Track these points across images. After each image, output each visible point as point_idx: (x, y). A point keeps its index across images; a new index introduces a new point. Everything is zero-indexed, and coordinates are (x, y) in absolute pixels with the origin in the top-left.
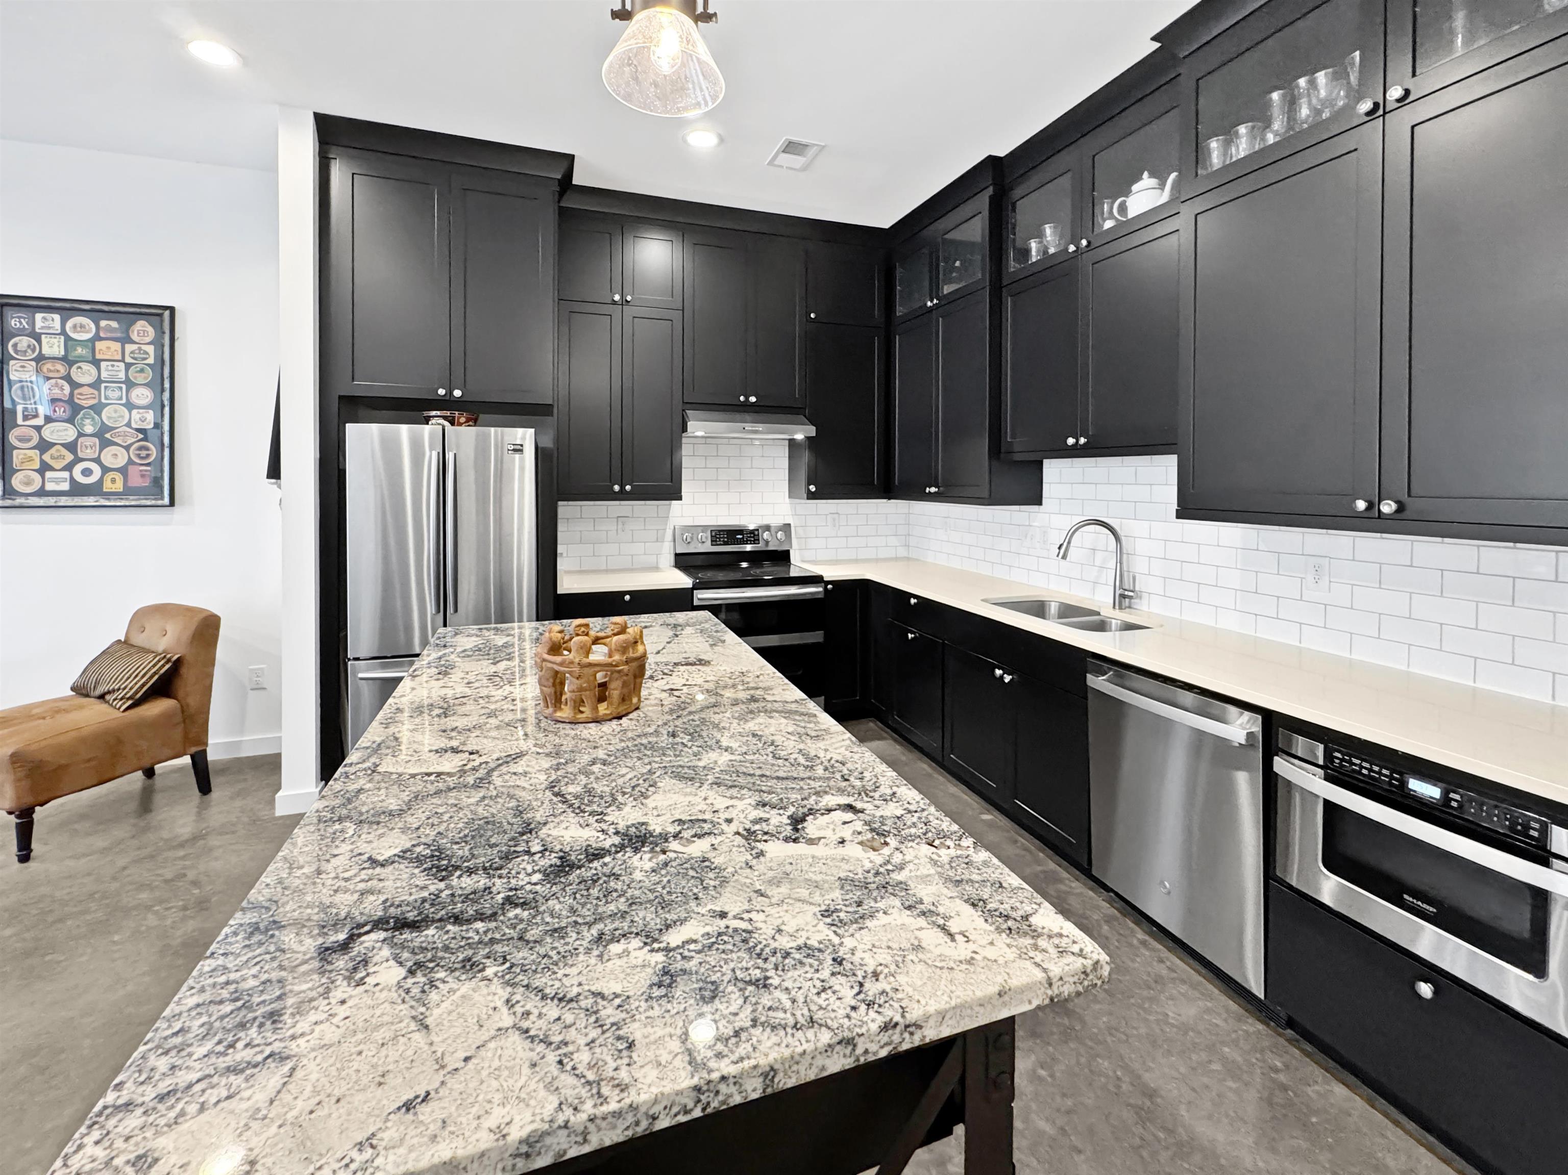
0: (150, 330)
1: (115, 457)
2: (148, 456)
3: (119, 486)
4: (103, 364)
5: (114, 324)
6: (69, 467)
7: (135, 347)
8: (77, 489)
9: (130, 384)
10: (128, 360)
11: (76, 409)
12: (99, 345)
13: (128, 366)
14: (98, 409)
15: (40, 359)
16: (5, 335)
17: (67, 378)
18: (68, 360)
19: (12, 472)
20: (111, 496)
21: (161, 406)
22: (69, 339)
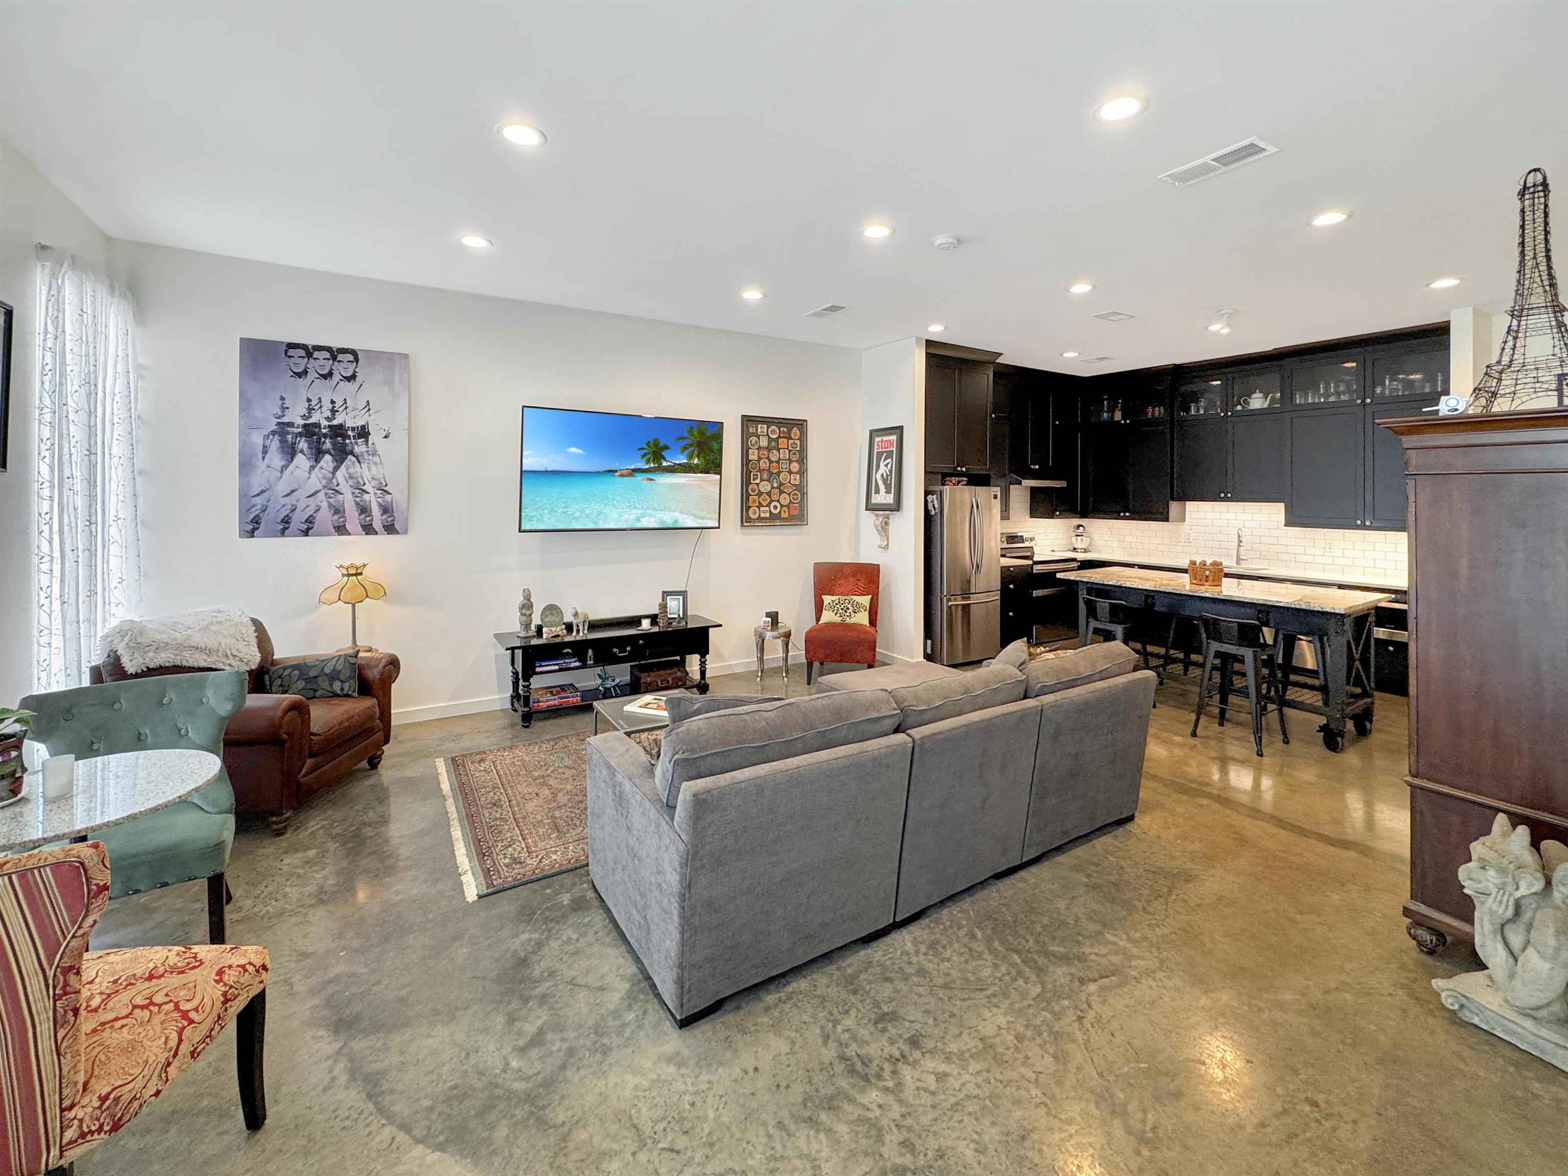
0: (799, 432)
1: (784, 499)
2: (797, 498)
3: (786, 515)
4: (781, 450)
5: (785, 430)
6: (768, 505)
7: (792, 441)
8: (773, 517)
9: (791, 461)
10: (790, 448)
11: (771, 474)
12: (780, 440)
13: (790, 451)
14: (779, 473)
15: (759, 448)
16: (745, 436)
17: (768, 458)
18: (769, 449)
19: (748, 508)
20: (784, 519)
21: (802, 472)
22: (769, 437)
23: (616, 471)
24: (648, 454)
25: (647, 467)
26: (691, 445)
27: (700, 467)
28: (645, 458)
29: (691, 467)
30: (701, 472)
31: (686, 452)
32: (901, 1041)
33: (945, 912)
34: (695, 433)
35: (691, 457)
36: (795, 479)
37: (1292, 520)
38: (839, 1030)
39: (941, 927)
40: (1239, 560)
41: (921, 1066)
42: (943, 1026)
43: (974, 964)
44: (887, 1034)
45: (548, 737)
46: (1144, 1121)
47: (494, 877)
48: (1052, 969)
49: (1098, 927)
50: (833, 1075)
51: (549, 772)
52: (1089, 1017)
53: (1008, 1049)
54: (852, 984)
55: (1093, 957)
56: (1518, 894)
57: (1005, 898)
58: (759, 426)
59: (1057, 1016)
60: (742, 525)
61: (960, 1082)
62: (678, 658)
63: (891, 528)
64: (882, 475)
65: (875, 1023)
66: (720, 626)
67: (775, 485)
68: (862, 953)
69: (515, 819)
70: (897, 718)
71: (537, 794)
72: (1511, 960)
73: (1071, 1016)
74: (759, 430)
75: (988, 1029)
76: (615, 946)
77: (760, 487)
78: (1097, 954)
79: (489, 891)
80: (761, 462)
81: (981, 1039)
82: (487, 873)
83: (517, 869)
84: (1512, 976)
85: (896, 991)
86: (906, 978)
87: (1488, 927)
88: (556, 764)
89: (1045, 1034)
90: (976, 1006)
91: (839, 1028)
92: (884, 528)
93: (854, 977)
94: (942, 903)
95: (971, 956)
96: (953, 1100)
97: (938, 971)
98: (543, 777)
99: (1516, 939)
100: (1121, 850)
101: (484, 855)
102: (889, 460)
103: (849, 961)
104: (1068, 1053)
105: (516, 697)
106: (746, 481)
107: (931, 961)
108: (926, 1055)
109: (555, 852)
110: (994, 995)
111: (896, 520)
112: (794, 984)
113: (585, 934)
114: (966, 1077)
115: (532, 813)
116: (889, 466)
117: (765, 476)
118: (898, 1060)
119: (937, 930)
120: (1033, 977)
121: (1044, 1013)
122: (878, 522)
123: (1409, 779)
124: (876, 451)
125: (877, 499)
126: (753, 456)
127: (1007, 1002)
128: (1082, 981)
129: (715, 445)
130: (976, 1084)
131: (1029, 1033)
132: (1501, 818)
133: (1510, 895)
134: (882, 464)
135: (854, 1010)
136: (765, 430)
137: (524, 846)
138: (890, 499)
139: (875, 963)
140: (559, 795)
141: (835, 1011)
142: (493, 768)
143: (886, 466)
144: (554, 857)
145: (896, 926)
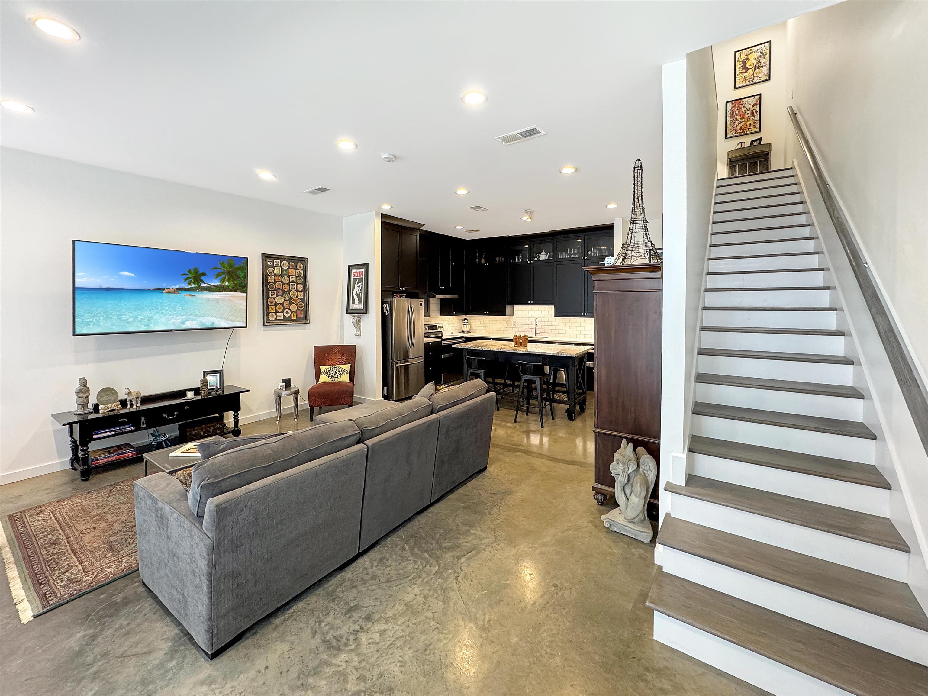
0: (302, 265)
1: (294, 308)
2: (302, 307)
3: (295, 318)
4: (291, 277)
5: (293, 264)
7: (298, 271)
8: (285, 319)
9: (297, 284)
10: (297, 275)
11: (283, 291)
12: (290, 270)
13: (296, 277)
14: (289, 291)
15: (275, 275)
16: (264, 268)
17: (281, 282)
18: (282, 276)
19: (268, 314)
20: (293, 320)
21: (305, 290)
22: (282, 268)
23: (164, 289)
24: (190, 278)
25: (189, 287)
26: (223, 273)
27: (230, 288)
28: (187, 281)
29: (223, 287)
30: (231, 291)
31: (219, 278)
32: (361, 620)
33: (389, 540)
34: (226, 266)
35: (223, 281)
36: (301, 295)
37: (558, 314)
38: (323, 626)
39: (386, 548)
40: (536, 334)
41: (371, 631)
42: (385, 604)
43: (403, 564)
44: (353, 619)
45: (105, 485)
46: (484, 620)
47: (51, 598)
48: (444, 555)
49: (468, 528)
50: (318, 653)
51: (106, 510)
52: (461, 575)
53: (419, 605)
54: (332, 596)
55: (465, 544)
56: (629, 472)
57: (422, 524)
58: (275, 261)
59: (445, 580)
60: (264, 325)
61: (393, 632)
62: (217, 415)
63: (362, 323)
64: (356, 292)
65: (345, 615)
66: (249, 391)
67: (287, 298)
68: (339, 576)
69: (73, 551)
70: (358, 435)
71: (94, 528)
72: (627, 500)
73: (452, 577)
74: (275, 264)
75: (408, 598)
76: (161, 620)
77: (276, 299)
78: (466, 542)
79: (45, 610)
80: (276, 284)
81: (405, 605)
82: (43, 597)
83: (73, 586)
84: (627, 507)
85: (359, 592)
86: (364, 582)
87: (619, 488)
88: (113, 503)
89: (439, 591)
90: (404, 587)
91: (323, 624)
92: (358, 324)
93: (334, 591)
94: (387, 535)
95: (402, 560)
96: (389, 643)
97: (383, 574)
98: (100, 514)
99: (628, 491)
100: (480, 485)
101: (41, 584)
102: (361, 283)
103: (330, 583)
104: (450, 598)
105: (75, 459)
106: (266, 296)
107: (379, 570)
108: (375, 623)
109: (110, 567)
110: (413, 578)
111: (365, 319)
112: (294, 607)
113: (135, 618)
114: (397, 627)
115: (88, 543)
116: (361, 287)
117: (280, 293)
118: (358, 631)
119: (384, 551)
120: (435, 563)
121: (439, 580)
122: (354, 321)
123: (594, 429)
124: (352, 278)
125: (353, 307)
126: (271, 280)
127: (421, 580)
128: (459, 558)
129: (241, 274)
130: (402, 630)
131: (431, 593)
132: (624, 441)
133: (626, 473)
134: (356, 286)
135: (333, 611)
136: (279, 264)
137: (80, 568)
138: (361, 306)
139: (347, 579)
140: (115, 525)
141: (321, 616)
142: (52, 516)
143: (359, 287)
144: (109, 570)
145: (360, 555)
